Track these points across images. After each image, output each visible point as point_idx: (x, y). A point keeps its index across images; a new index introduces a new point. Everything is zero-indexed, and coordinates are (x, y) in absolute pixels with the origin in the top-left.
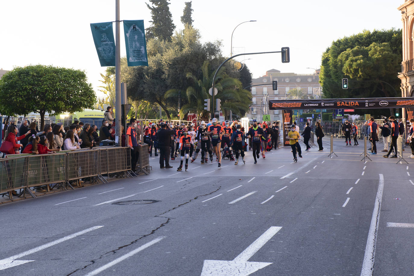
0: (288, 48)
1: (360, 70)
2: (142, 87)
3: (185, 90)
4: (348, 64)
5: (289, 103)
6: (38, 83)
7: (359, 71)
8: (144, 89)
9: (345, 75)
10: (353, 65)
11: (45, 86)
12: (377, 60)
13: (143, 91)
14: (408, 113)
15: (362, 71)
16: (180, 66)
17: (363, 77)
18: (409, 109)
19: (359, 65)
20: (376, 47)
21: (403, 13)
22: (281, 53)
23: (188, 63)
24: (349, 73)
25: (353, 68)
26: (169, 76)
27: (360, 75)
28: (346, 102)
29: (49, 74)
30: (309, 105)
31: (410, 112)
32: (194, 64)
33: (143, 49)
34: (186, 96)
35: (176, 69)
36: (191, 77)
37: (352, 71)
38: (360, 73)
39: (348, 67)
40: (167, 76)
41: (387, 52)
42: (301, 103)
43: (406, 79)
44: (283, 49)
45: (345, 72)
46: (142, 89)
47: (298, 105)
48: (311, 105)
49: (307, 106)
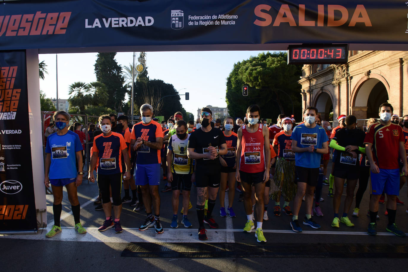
1: (259, 77)
4: (248, 72)
5: (14, 17)
7: (259, 79)
9: (245, 83)
10: (253, 73)
12: (276, 68)
15: (261, 79)
17: (261, 85)
19: (259, 73)
20: (273, 59)
24: (249, 82)
25: (253, 76)
27: (259, 83)
28: (302, 6)
30: (107, 25)
37: (252, 79)
38: (260, 81)
39: (248, 76)
41: (285, 62)
45: (244, 81)
47: (56, 25)
48: (118, 21)
49: (100, 26)
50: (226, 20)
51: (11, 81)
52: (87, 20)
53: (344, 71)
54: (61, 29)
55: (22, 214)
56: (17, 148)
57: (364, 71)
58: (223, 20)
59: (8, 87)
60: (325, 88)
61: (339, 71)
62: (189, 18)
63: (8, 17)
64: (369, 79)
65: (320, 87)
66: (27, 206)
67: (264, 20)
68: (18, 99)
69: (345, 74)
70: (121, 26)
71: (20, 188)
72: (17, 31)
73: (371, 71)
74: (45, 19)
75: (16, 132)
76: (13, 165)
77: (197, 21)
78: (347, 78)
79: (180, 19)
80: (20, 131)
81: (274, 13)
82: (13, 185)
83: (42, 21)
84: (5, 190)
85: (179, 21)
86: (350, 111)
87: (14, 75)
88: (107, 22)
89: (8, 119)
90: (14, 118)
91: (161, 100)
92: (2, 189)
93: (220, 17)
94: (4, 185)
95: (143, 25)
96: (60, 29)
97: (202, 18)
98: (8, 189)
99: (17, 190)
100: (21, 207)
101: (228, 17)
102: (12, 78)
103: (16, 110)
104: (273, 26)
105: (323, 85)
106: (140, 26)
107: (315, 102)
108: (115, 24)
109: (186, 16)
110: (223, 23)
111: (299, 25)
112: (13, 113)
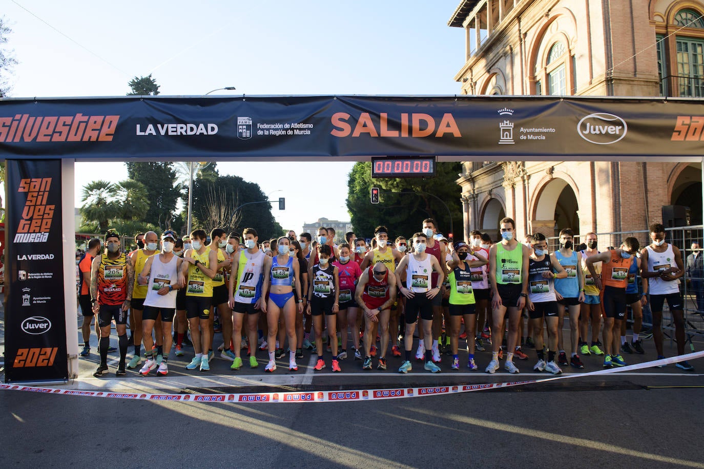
5: (47, 119)
17: (401, 186)
27: (397, 183)
28: (384, 115)
30: (163, 132)
43: (474, 182)
47: (100, 130)
48: (176, 128)
49: (154, 134)
50: (300, 129)
51: (43, 195)
52: (138, 126)
53: (519, 166)
54: (107, 135)
55: (49, 359)
56: (46, 277)
57: (545, 168)
58: (296, 129)
59: (39, 203)
60: (494, 191)
61: (512, 166)
62: (258, 126)
63: (40, 119)
64: (552, 179)
65: (487, 190)
66: (56, 349)
67: (342, 130)
68: (52, 217)
69: (520, 171)
70: (179, 134)
71: (48, 327)
72: (52, 136)
73: (554, 167)
74: (87, 122)
75: (47, 257)
76: (40, 298)
77: (267, 129)
78: (523, 177)
79: (248, 127)
80: (53, 256)
81: (353, 122)
82: (40, 323)
83: (83, 126)
84: (29, 330)
85: (247, 129)
86: (530, 227)
87: (48, 189)
88: (163, 128)
89: (36, 241)
90: (46, 241)
91: (238, 210)
92: (25, 328)
93: (293, 126)
94: (28, 323)
95: (205, 133)
96: (105, 134)
97: (273, 126)
98: (33, 327)
99: (44, 329)
100: (49, 350)
101: (302, 126)
102: (44, 191)
103: (48, 230)
104: (353, 136)
105: (492, 188)
106: (202, 134)
107: (481, 213)
108: (172, 131)
109: (255, 125)
110: (297, 132)
111: (381, 136)
112: (45, 234)
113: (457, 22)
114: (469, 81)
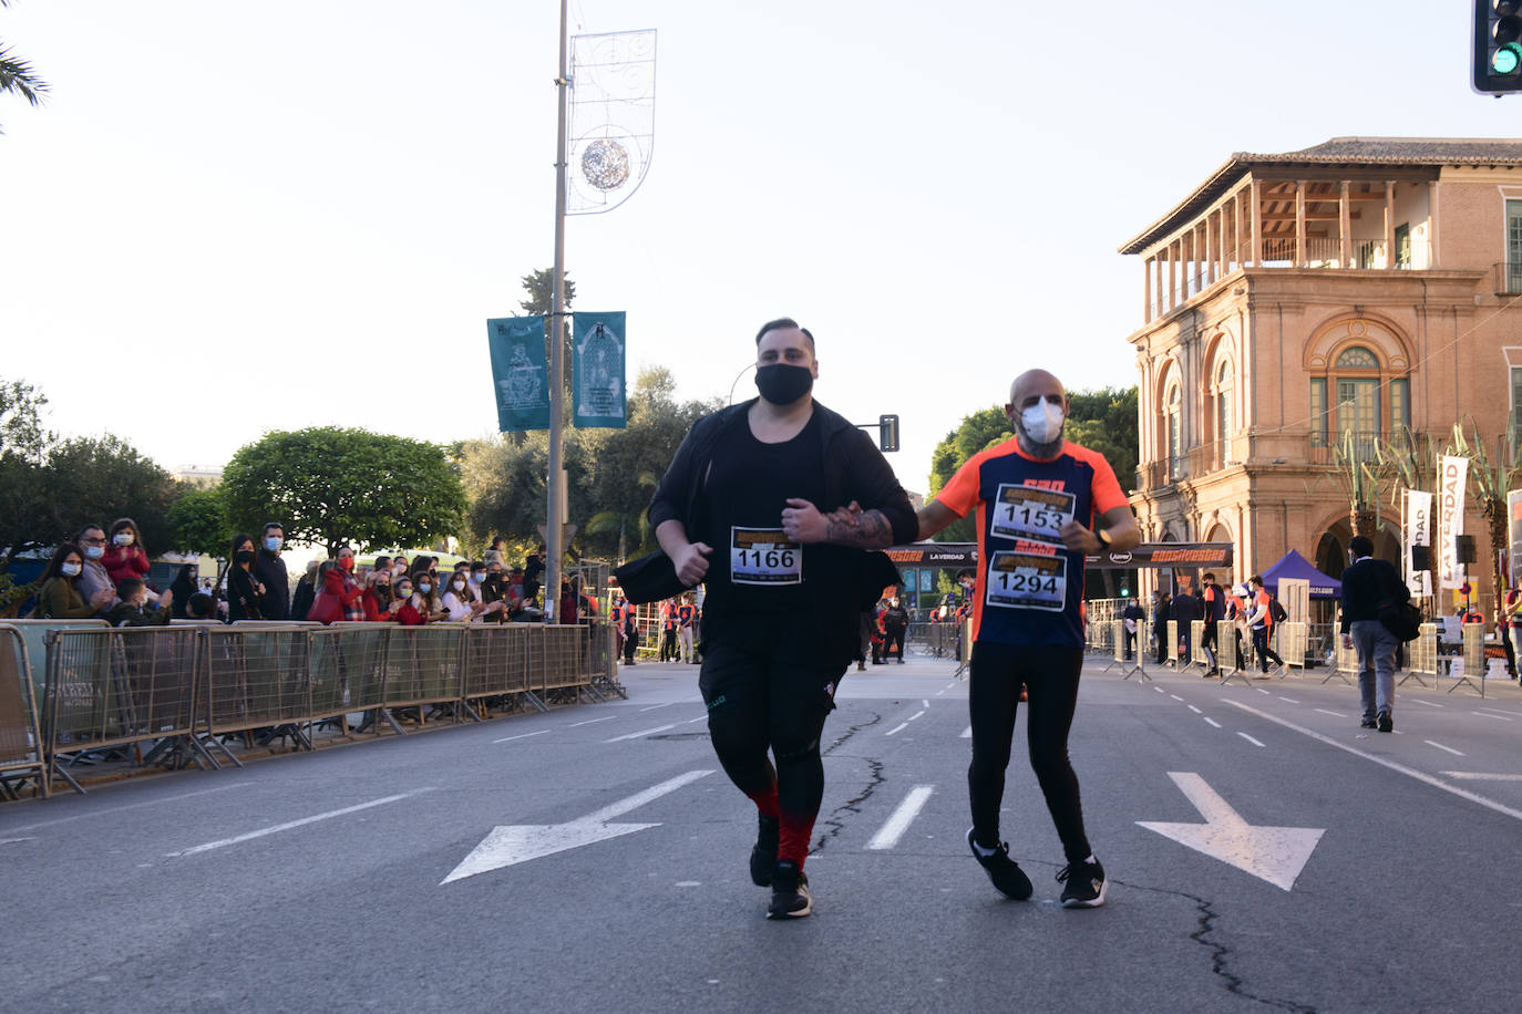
0: (896, 418)
2: (529, 506)
3: (637, 516)
6: (332, 470)
8: (533, 511)
11: (352, 477)
13: (529, 516)
14: (1178, 580)
16: (627, 455)
18: (1181, 570)
20: (1073, 429)
21: (1141, 349)
22: (878, 428)
23: (647, 449)
26: (597, 480)
29: (361, 449)
30: (941, 558)
31: (1184, 578)
32: (659, 453)
33: (615, 385)
34: (638, 531)
35: (617, 463)
36: (652, 483)
40: (592, 479)
41: (1100, 443)
42: (922, 552)
43: (1150, 506)
44: (882, 418)
46: (528, 511)
57: (1211, 509)
60: (1171, 524)
69: (1192, 507)
78: (1194, 515)
113: (1137, 248)
114: (1145, 353)
